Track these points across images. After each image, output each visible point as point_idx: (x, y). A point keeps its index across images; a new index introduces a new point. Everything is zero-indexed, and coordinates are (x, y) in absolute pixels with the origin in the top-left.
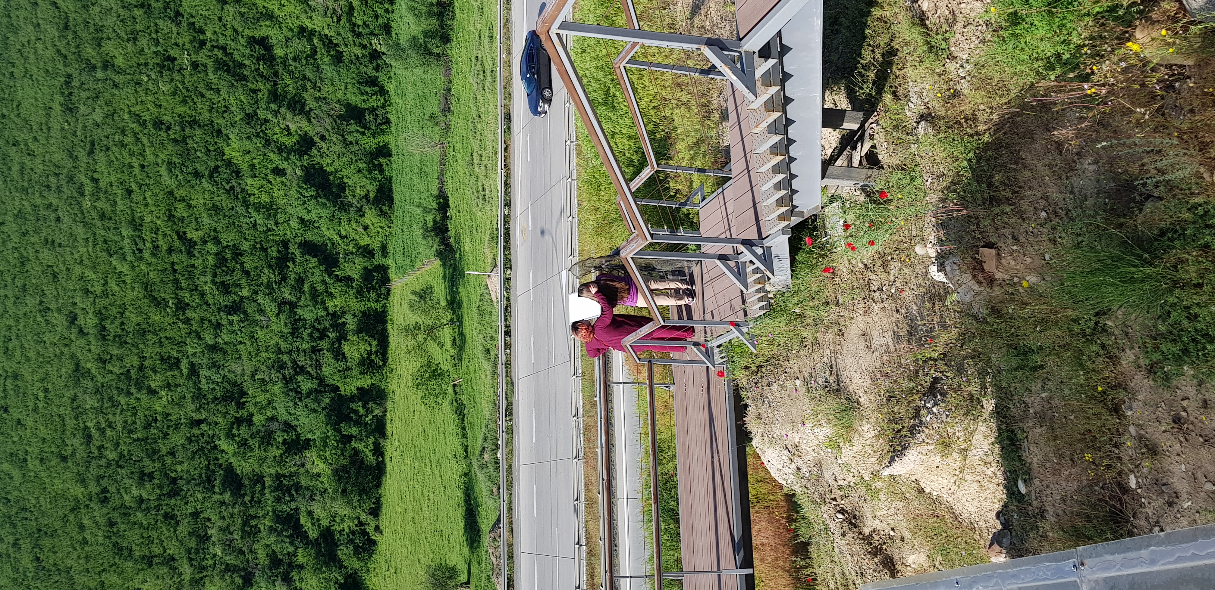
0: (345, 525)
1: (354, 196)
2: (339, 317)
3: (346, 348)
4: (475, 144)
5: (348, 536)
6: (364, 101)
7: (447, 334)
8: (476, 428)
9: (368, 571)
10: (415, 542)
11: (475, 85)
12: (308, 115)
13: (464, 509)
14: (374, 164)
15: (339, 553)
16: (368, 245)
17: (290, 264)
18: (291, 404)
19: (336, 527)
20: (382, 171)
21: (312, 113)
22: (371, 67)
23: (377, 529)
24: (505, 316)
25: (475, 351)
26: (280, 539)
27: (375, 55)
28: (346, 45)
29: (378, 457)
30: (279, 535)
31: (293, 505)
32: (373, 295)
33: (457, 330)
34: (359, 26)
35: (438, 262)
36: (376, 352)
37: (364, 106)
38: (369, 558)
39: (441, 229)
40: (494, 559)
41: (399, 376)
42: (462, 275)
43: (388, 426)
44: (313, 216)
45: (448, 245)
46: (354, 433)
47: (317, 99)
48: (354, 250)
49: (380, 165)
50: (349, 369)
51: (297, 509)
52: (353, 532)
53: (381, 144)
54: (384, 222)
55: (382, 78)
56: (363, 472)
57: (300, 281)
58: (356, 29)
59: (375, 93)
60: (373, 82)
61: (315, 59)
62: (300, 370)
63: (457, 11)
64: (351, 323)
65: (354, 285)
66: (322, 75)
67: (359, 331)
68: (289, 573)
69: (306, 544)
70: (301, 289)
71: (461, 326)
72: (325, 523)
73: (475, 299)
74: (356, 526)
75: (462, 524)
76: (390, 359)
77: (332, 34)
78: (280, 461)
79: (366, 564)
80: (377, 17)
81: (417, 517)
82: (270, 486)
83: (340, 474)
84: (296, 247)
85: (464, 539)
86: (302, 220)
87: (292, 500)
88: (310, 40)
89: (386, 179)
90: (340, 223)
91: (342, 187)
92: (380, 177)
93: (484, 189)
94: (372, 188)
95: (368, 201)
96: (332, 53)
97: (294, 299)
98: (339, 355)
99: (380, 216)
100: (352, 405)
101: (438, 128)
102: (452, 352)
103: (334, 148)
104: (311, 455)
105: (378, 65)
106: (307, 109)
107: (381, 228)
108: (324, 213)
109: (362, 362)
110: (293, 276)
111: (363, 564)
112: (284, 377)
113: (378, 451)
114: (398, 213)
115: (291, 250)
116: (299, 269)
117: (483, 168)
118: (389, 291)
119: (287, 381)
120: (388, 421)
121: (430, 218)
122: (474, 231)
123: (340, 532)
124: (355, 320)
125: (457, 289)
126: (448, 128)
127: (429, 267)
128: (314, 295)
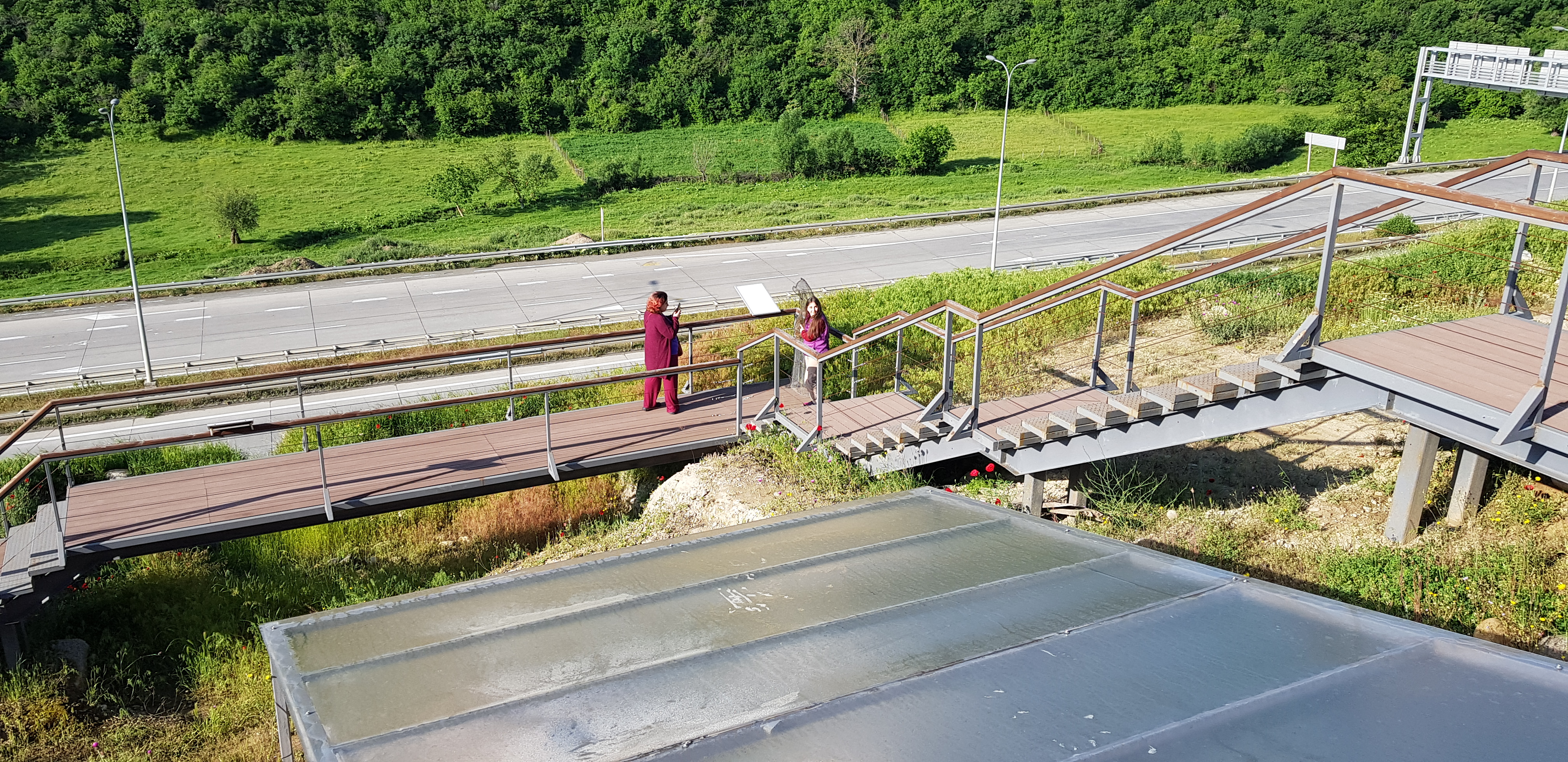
0: (281, 105)
1: (636, 91)
2: (507, 83)
3: (477, 92)
4: (711, 210)
5: (269, 109)
6: (735, 95)
7: (509, 197)
8: (413, 235)
9: (232, 133)
10: (273, 181)
11: (770, 206)
12: (713, 38)
13: (321, 230)
14: (673, 109)
15: (249, 100)
16: (588, 109)
17: (557, 28)
18: (407, 38)
19: (276, 95)
20: (665, 118)
21: (716, 42)
22: (770, 100)
23: (280, 139)
24: (560, 252)
25: (496, 228)
26: (256, 35)
27: (782, 104)
28: (787, 73)
29: (360, 134)
30: (260, 33)
31: (296, 47)
32: (536, 117)
33: (513, 207)
34: (808, 85)
35: (582, 182)
36: (475, 124)
37: (730, 95)
38: (247, 133)
39: (617, 183)
40: (276, 266)
41: (453, 151)
42: (574, 208)
43: (396, 143)
44: (611, 50)
45: (602, 191)
46: (384, 107)
47: (730, 47)
48: (580, 94)
49: (672, 116)
50: (454, 97)
51: (292, 52)
52: (273, 113)
53: (693, 116)
54: (614, 123)
55: (760, 112)
56: (342, 119)
57: (541, 40)
58: (805, 82)
59: (743, 107)
60: (754, 102)
61: (770, 43)
62: (446, 45)
63: (837, 183)
64: (504, 96)
65: (545, 96)
66: (755, 51)
67: (495, 104)
68: (218, 48)
69: (254, 65)
70: (533, 41)
71: (521, 211)
72: (281, 82)
73: (551, 223)
74: (282, 116)
75: (303, 229)
76: (469, 140)
77: (797, 59)
78: (343, 30)
79: (239, 130)
80: (819, 103)
81: (301, 181)
82: (313, 21)
83: (336, 94)
84: (576, 34)
85: (287, 233)
86: (605, 38)
87: (300, 45)
88: (787, 36)
89: (658, 123)
90: (607, 78)
91: (645, 78)
92: (660, 117)
93: (668, 223)
94: (648, 109)
95: (634, 106)
96: (778, 59)
97: (521, 35)
98: (468, 85)
99: (620, 119)
100: (414, 103)
101: (720, 172)
102: (490, 204)
103: (684, 67)
104: (355, 62)
105: (772, 108)
106: (720, 37)
107: (608, 121)
108: (615, 61)
109: (463, 110)
110: (545, 32)
111: (239, 126)
112: (436, 29)
113: (367, 134)
114: (626, 138)
115: (572, 28)
116: (553, 38)
117: (690, 220)
118: (543, 133)
119: (432, 32)
120: (402, 143)
121: (627, 170)
122: (624, 217)
123: (272, 99)
124: (507, 100)
125: (559, 204)
126: (721, 182)
127: (576, 174)
128: (529, 55)
